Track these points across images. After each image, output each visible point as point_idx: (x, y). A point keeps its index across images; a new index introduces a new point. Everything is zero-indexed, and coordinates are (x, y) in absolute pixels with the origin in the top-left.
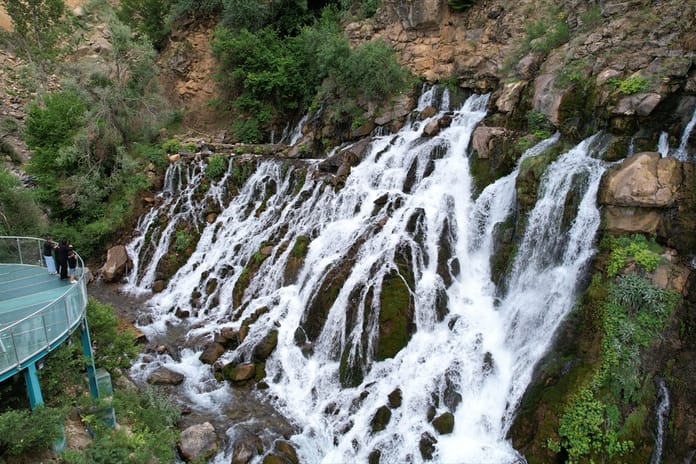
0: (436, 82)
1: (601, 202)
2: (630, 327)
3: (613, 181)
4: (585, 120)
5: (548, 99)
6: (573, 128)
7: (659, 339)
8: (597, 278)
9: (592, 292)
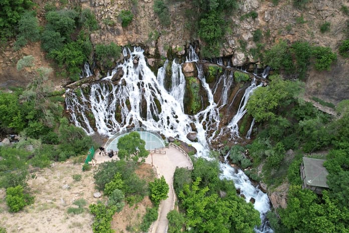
0: (125, 46)
1: (183, 72)
2: (196, 91)
3: (184, 69)
4: (172, 56)
5: (163, 53)
6: (171, 58)
7: (199, 90)
8: (188, 85)
9: (188, 87)
